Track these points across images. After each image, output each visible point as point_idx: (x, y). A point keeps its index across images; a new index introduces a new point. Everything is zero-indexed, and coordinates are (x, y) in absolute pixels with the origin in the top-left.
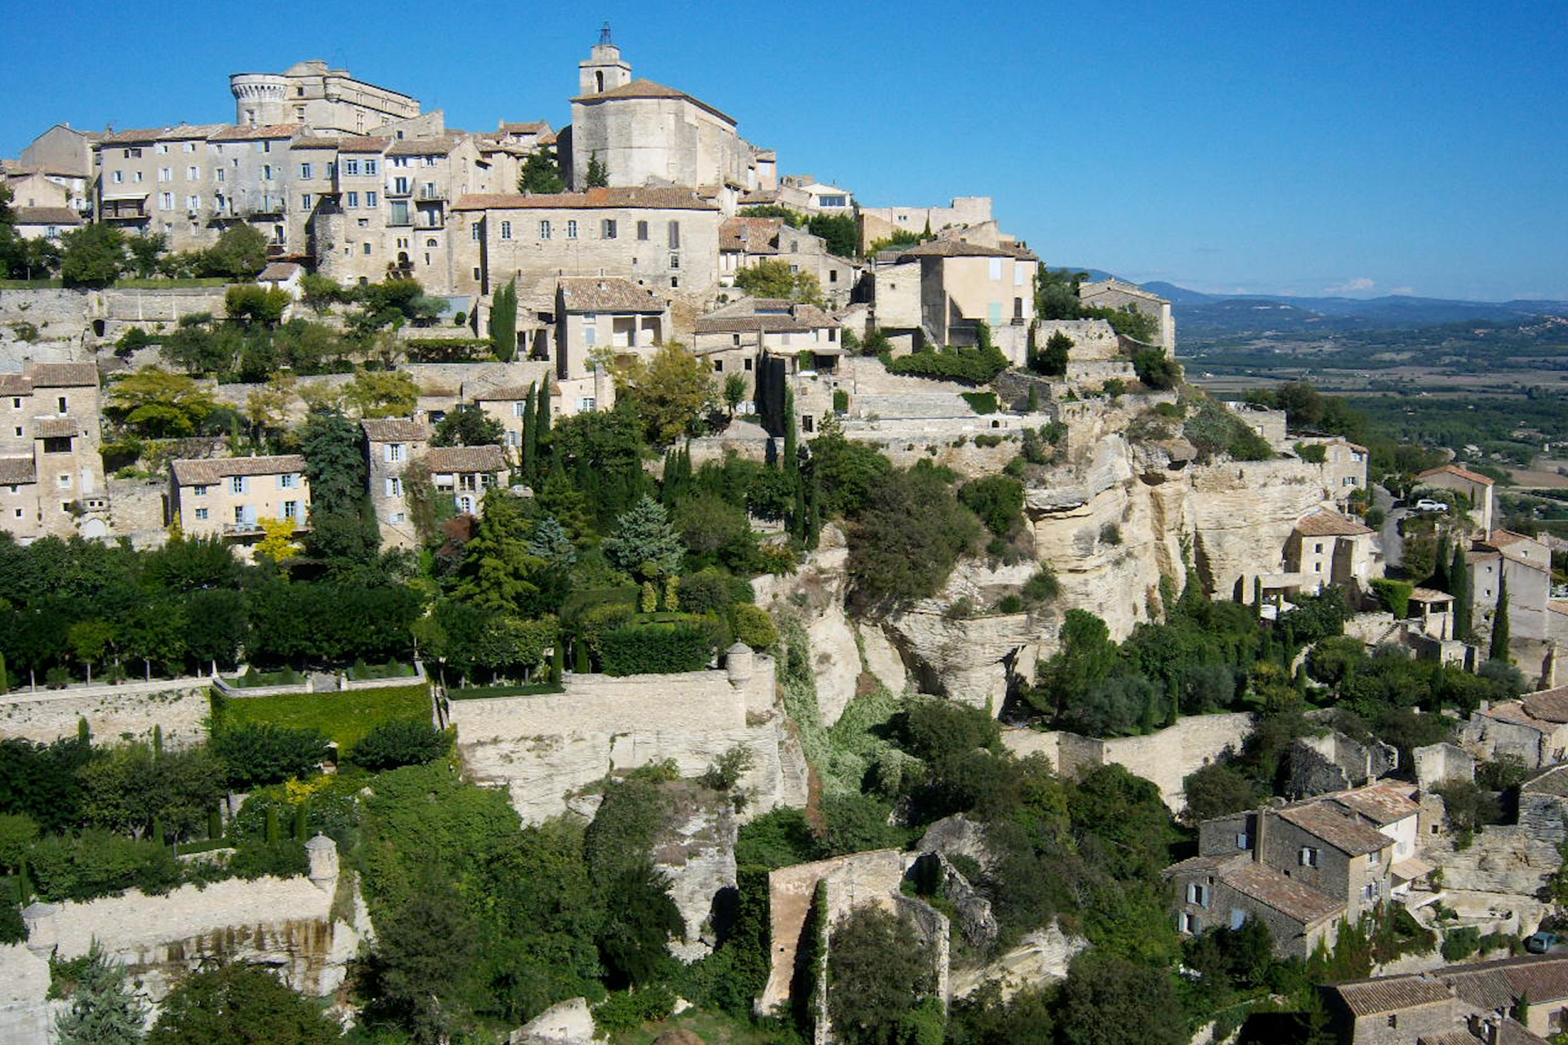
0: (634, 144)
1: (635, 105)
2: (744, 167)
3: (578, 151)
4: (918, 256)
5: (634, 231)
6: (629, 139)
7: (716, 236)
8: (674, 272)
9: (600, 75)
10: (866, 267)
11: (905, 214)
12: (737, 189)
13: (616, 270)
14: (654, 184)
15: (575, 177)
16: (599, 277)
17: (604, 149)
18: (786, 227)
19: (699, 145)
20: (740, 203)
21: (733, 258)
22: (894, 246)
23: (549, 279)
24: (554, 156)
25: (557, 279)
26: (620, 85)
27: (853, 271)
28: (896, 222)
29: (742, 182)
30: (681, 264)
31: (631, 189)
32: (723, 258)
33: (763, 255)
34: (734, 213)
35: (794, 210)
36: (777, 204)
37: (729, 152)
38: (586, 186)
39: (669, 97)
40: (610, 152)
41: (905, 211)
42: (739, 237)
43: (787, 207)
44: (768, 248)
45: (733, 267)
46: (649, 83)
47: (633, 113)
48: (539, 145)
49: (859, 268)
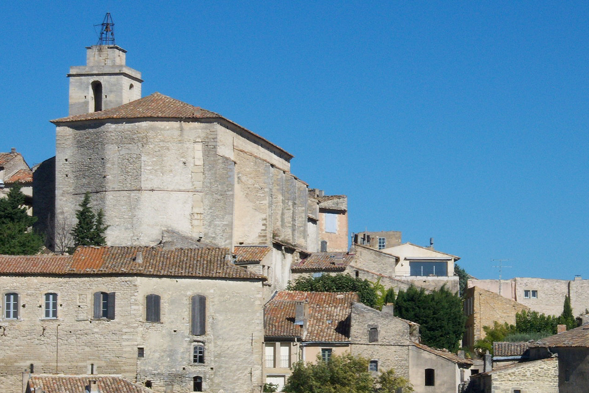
0: (143, 186)
1: (147, 130)
2: (301, 219)
3: (63, 195)
4: (554, 350)
5: (141, 310)
6: (137, 177)
7: (259, 318)
8: (197, 370)
9: (97, 87)
10: (477, 364)
11: (535, 288)
12: (290, 250)
13: (114, 366)
14: (172, 243)
15: (58, 231)
16: (87, 375)
17: (100, 190)
18: (361, 305)
19: (237, 187)
20: (294, 271)
21: (283, 351)
22: (519, 335)
23: (12, 378)
24: (28, 201)
25: (27, 378)
26: (126, 101)
27: (458, 370)
28: (521, 299)
29: (299, 241)
30: (208, 357)
31: (139, 249)
32: (269, 350)
33: (327, 347)
34: (286, 285)
35: (373, 281)
36: (349, 272)
37: (280, 197)
38: (72, 244)
39: (195, 119)
40: (110, 197)
41: (534, 283)
42: (292, 320)
43: (362, 277)
44: (332, 335)
45: (283, 364)
46: (168, 99)
47: (144, 141)
48: (7, 185)
49: (467, 366)
